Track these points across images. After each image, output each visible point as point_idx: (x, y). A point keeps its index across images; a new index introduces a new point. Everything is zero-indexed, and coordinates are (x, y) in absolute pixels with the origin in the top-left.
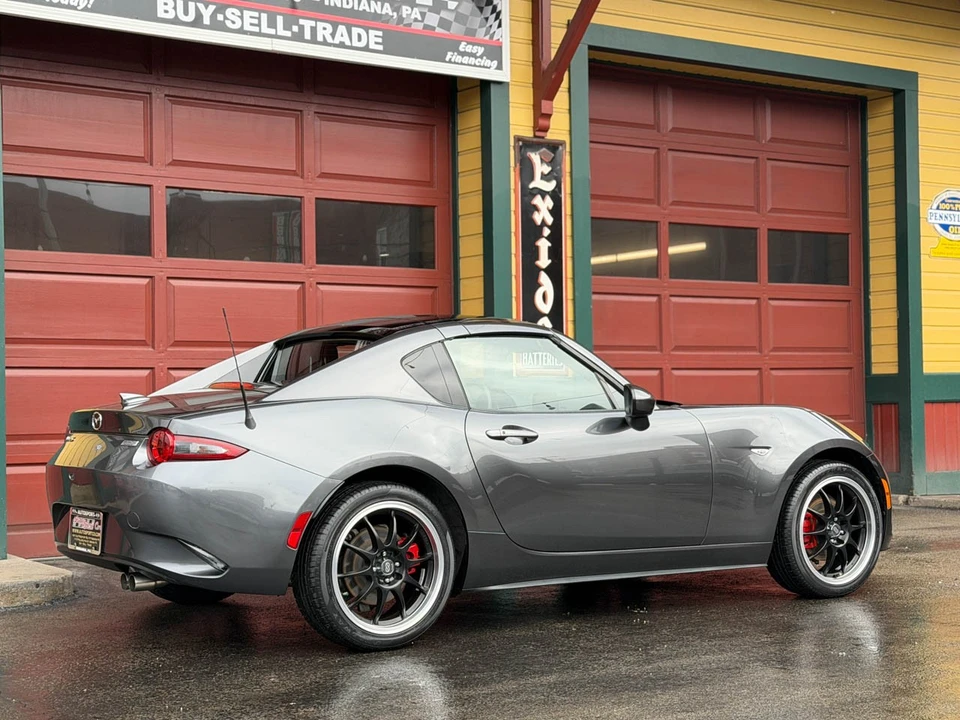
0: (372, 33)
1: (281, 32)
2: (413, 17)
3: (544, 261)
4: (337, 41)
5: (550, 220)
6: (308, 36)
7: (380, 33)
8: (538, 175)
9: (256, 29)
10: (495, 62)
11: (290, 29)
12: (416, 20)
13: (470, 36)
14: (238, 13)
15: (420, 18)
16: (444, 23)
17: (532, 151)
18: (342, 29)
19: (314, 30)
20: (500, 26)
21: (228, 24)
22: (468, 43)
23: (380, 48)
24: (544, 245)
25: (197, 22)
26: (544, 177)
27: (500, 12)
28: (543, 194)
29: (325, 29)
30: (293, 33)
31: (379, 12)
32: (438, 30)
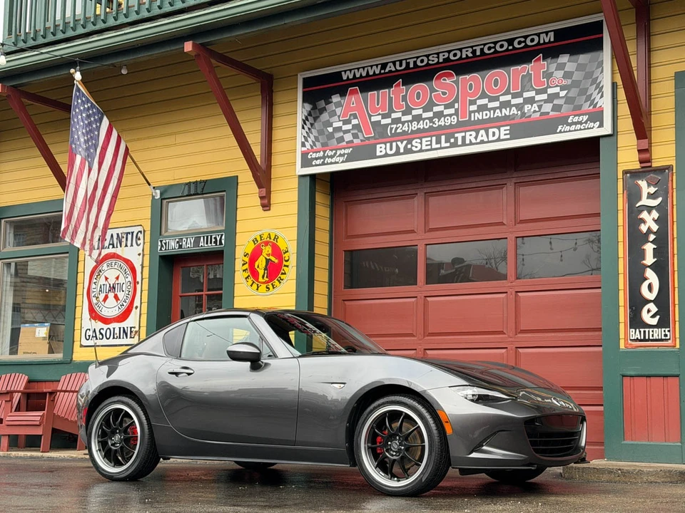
0: (502, 129)
1: (444, 144)
2: (532, 110)
3: (650, 259)
4: (478, 141)
5: (655, 228)
6: (460, 142)
7: (508, 128)
8: (645, 195)
9: (429, 147)
10: (598, 123)
11: (449, 142)
12: (535, 111)
13: (577, 110)
14: (419, 141)
15: (537, 110)
16: (557, 108)
17: (639, 179)
18: (482, 132)
19: (464, 138)
20: (602, 96)
21: (414, 149)
22: (575, 116)
23: (508, 136)
24: (649, 248)
25: (398, 153)
26: (651, 196)
27: (603, 86)
28: (649, 209)
29: (471, 135)
30: (451, 143)
31: (508, 114)
32: (551, 113)
